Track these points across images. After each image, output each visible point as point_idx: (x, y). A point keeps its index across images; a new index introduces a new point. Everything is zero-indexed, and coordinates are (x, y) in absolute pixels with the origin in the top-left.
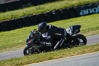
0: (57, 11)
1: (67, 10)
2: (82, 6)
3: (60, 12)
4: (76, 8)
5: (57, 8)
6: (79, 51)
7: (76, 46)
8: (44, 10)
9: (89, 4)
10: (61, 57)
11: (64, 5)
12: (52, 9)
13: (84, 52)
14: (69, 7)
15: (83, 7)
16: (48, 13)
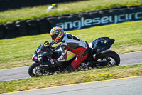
0: (23, 23)
1: (37, 22)
2: (59, 18)
3: (27, 24)
4: (51, 20)
5: (22, 19)
6: (53, 82)
7: (49, 75)
8: (4, 20)
9: (68, 15)
10: (26, 89)
11: (34, 15)
12: (16, 19)
13: (59, 84)
14: (39, 18)
15: (61, 19)
16: (9, 25)
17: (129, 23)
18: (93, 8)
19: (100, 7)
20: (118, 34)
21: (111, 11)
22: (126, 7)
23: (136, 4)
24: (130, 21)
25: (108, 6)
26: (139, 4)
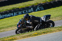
17: (20, 15)
18: (4, 10)
19: (7, 9)
20: (16, 21)
21: (12, 11)
22: (19, 9)
23: (23, 7)
24: (21, 14)
25: (11, 9)
26: (24, 7)
